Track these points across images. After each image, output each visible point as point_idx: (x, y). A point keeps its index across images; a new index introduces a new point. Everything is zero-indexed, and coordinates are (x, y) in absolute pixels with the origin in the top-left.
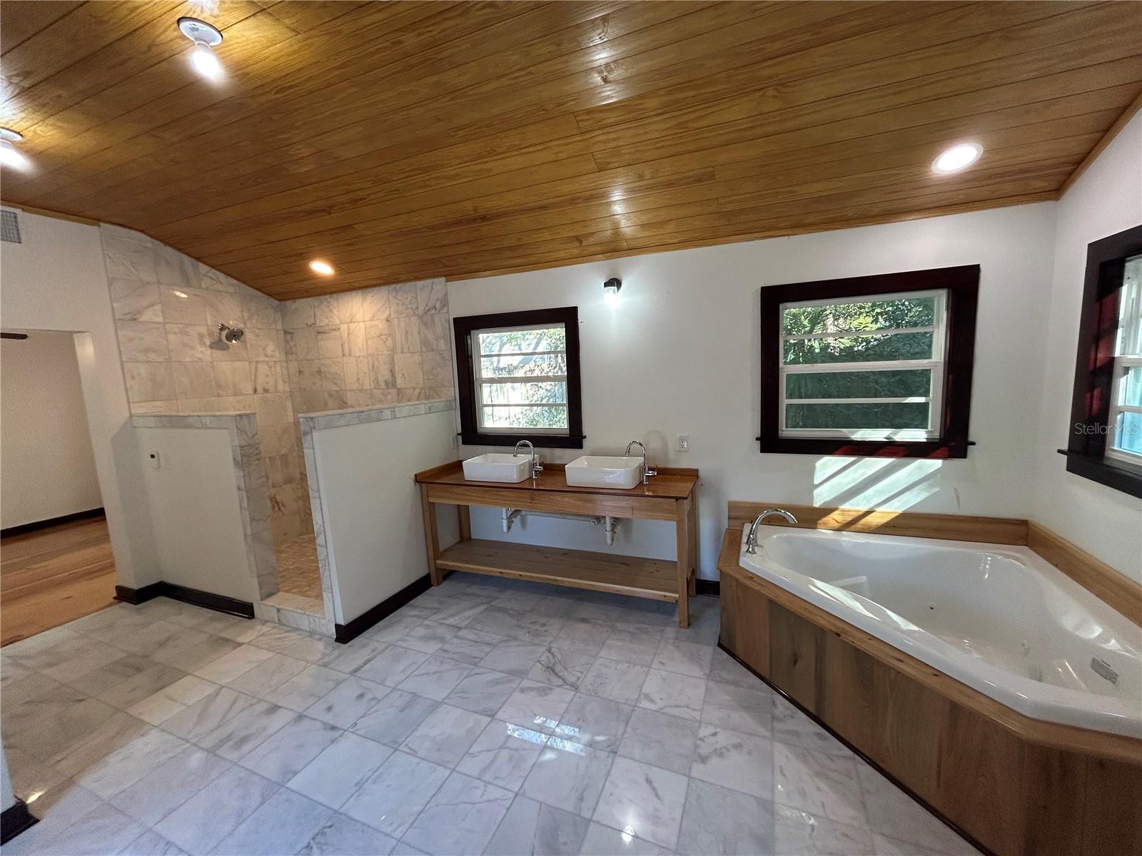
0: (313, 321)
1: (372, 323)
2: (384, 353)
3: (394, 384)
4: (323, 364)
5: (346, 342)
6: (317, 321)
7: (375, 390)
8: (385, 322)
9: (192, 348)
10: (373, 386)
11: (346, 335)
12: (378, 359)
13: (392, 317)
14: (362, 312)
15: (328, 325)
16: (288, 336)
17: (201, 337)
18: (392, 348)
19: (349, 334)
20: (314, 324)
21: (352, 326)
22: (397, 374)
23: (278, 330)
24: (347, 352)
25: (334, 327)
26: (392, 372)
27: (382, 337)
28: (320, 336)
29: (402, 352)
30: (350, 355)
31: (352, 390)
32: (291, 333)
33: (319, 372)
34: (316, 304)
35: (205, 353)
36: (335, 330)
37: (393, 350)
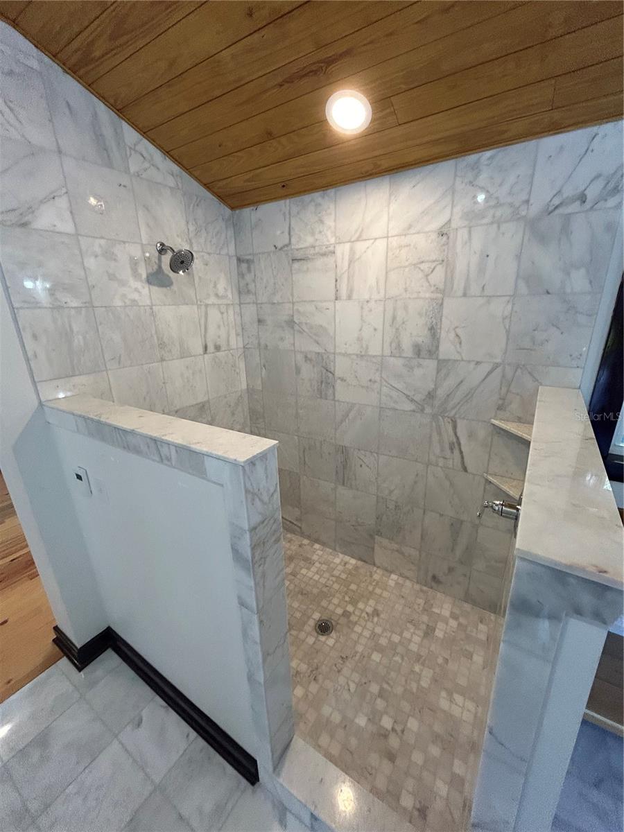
0: (287, 241)
1: (405, 240)
2: (422, 295)
3: (433, 352)
4: (298, 311)
5: (345, 276)
6: (293, 240)
7: (392, 359)
8: (434, 236)
9: (123, 283)
10: (387, 352)
11: (346, 264)
12: (406, 308)
13: (454, 225)
14: (385, 218)
15: (314, 247)
16: (244, 266)
17: (134, 264)
18: (441, 286)
19: (351, 262)
20: (287, 246)
21: (360, 246)
22: (443, 334)
23: (230, 257)
24: (344, 292)
25: (324, 249)
26: (433, 331)
27: (422, 266)
28: (296, 265)
29: (465, 295)
30: (349, 297)
31: (345, 355)
32: (248, 261)
33: (291, 323)
34: (295, 209)
35: (140, 292)
36: (324, 255)
37: (444, 292)
